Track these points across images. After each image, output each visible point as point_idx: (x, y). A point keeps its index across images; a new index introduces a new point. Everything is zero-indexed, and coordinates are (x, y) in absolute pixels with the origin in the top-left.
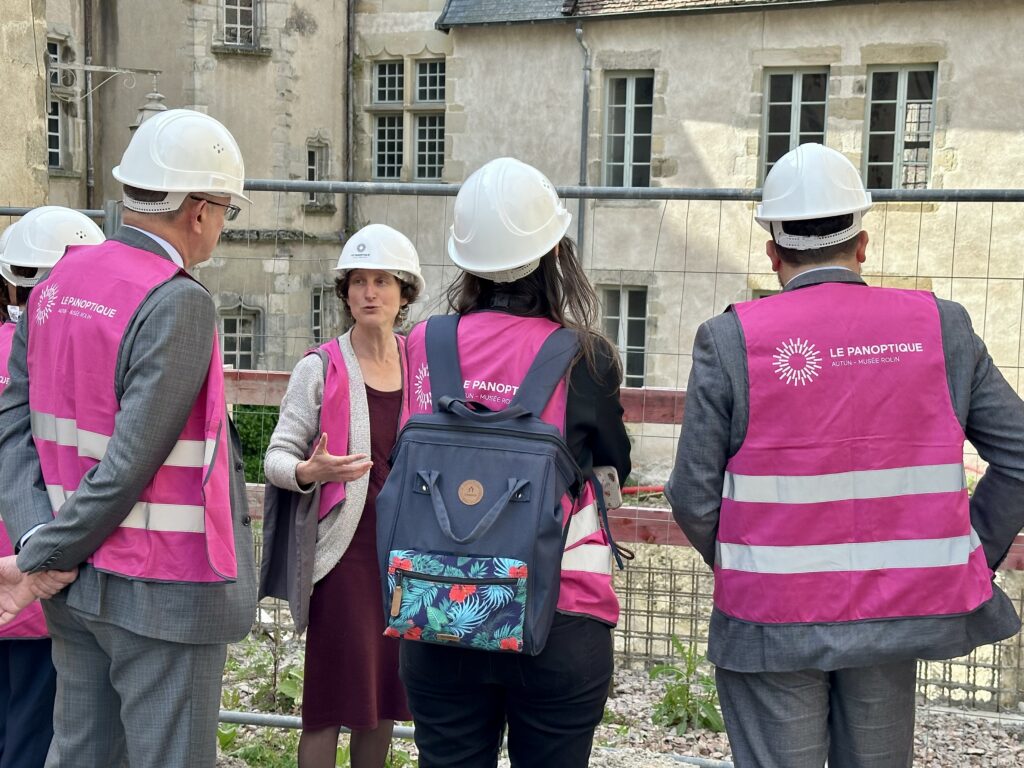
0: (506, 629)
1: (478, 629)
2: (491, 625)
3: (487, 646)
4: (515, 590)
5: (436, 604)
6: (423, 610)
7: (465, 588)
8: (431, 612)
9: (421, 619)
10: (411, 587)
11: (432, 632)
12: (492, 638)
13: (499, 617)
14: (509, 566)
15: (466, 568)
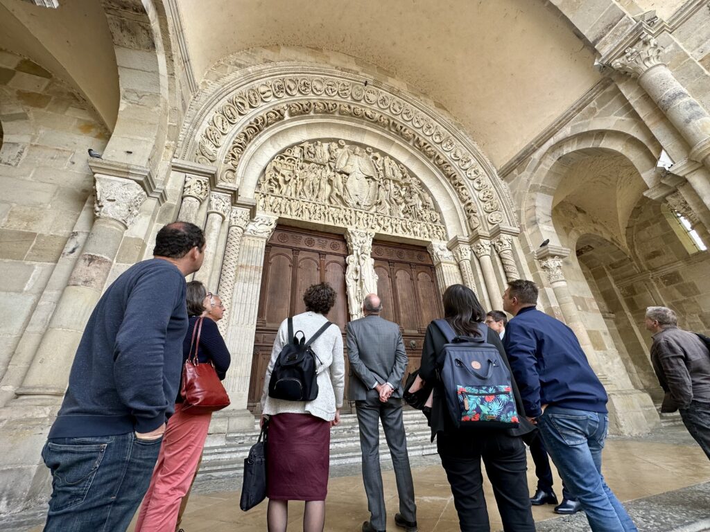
0: (512, 413)
1: (502, 413)
2: (505, 411)
3: (506, 421)
4: (509, 396)
5: (482, 403)
6: (478, 407)
7: (490, 397)
8: (482, 407)
9: (478, 410)
10: (469, 398)
11: (484, 415)
12: (507, 417)
13: (507, 408)
14: (503, 388)
15: (487, 390)
